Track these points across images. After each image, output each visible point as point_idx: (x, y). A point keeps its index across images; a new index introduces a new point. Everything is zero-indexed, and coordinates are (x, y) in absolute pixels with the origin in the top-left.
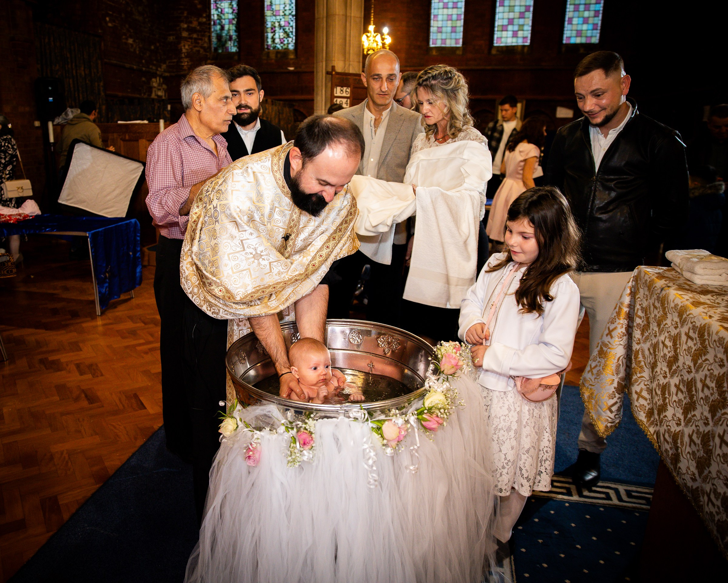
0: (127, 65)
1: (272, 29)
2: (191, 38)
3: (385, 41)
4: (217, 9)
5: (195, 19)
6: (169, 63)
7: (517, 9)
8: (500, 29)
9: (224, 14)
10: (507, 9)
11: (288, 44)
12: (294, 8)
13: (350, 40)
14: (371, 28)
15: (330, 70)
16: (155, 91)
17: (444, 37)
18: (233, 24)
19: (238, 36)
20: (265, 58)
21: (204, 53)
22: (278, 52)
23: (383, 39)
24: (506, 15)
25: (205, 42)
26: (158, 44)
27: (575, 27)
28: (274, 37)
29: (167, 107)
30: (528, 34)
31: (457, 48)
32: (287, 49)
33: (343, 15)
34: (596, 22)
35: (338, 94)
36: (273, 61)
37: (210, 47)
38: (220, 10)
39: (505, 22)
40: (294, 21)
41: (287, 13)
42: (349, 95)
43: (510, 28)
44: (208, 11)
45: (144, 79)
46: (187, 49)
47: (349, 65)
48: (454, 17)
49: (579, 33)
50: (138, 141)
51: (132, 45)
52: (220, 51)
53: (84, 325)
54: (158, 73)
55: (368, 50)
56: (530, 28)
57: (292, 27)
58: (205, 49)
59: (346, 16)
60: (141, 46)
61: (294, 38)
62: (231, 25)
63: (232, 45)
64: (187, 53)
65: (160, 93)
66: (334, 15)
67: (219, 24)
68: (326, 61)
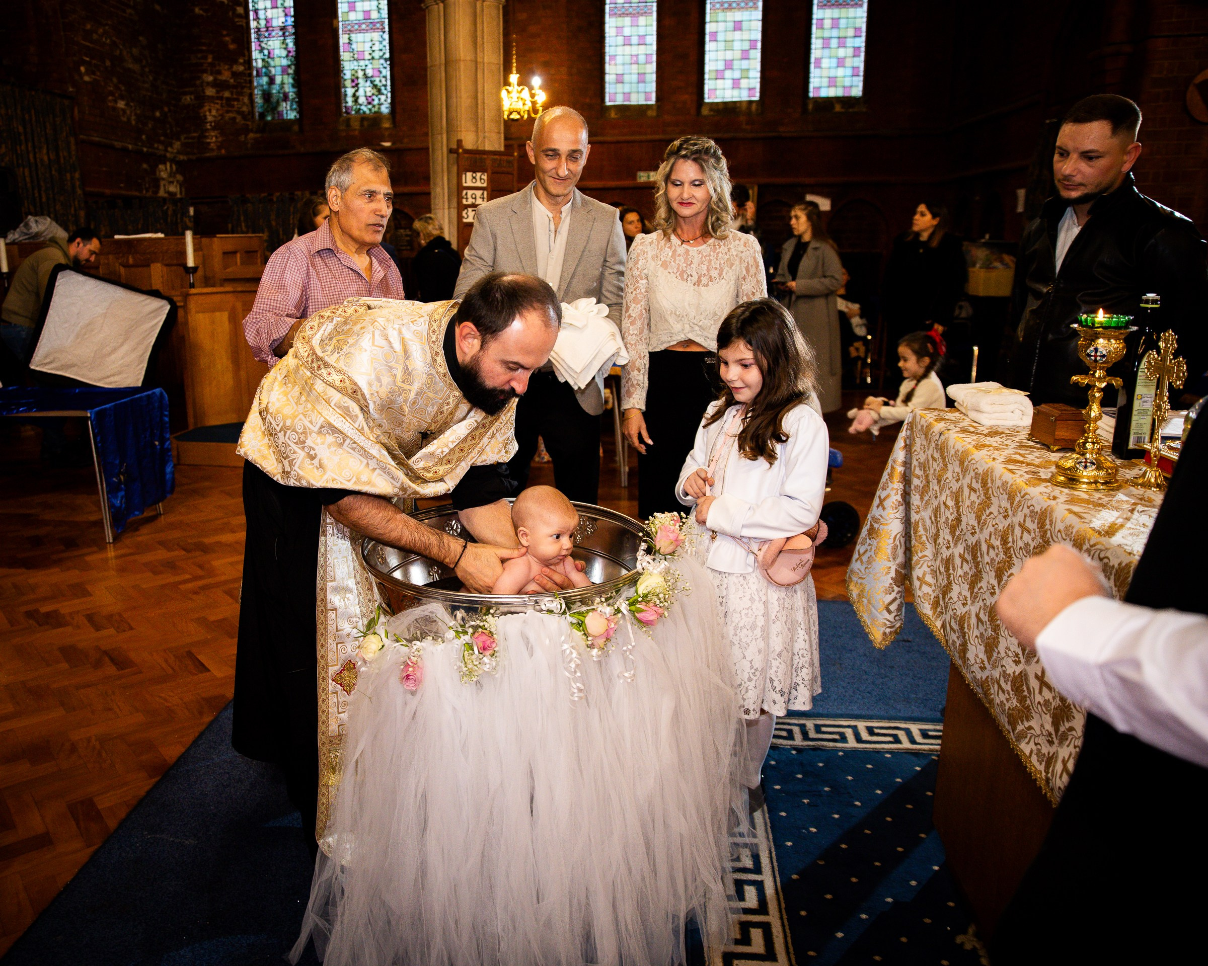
0: (118, 144)
1: (353, 81)
2: (221, 98)
3: (536, 98)
4: (261, 50)
5: (226, 67)
6: (186, 138)
7: (737, 46)
8: (713, 75)
9: (273, 59)
10: (721, 45)
11: (380, 104)
12: (388, 47)
13: (484, 100)
14: (514, 78)
15: (454, 146)
16: (164, 186)
17: (627, 90)
18: (288, 74)
19: (299, 94)
20: (342, 127)
21: (243, 122)
22: (364, 118)
23: (533, 96)
24: (721, 55)
25: (244, 103)
26: (166, 109)
27: (825, 73)
28: (357, 94)
29: (188, 212)
30: (756, 83)
31: (648, 107)
32: (378, 113)
33: (471, 61)
34: (856, 65)
35: (469, 184)
36: (357, 133)
37: (252, 113)
38: (266, 52)
39: (721, 66)
40: (388, 69)
41: (377, 55)
42: (485, 185)
43: (728, 74)
44: (246, 53)
45: (145, 166)
46: (214, 116)
47: (484, 138)
48: (642, 59)
49: (832, 82)
50: (148, 266)
51: (124, 111)
52: (269, 118)
53: (89, 558)
54: (168, 155)
55: (511, 113)
56: (758, 75)
57: (385, 77)
58: (244, 116)
59: (476, 62)
60: (138, 112)
61: (389, 95)
62: (286, 77)
63: (288, 108)
64: (215, 122)
65: (172, 189)
66: (457, 61)
67: (266, 75)
68: (447, 132)
